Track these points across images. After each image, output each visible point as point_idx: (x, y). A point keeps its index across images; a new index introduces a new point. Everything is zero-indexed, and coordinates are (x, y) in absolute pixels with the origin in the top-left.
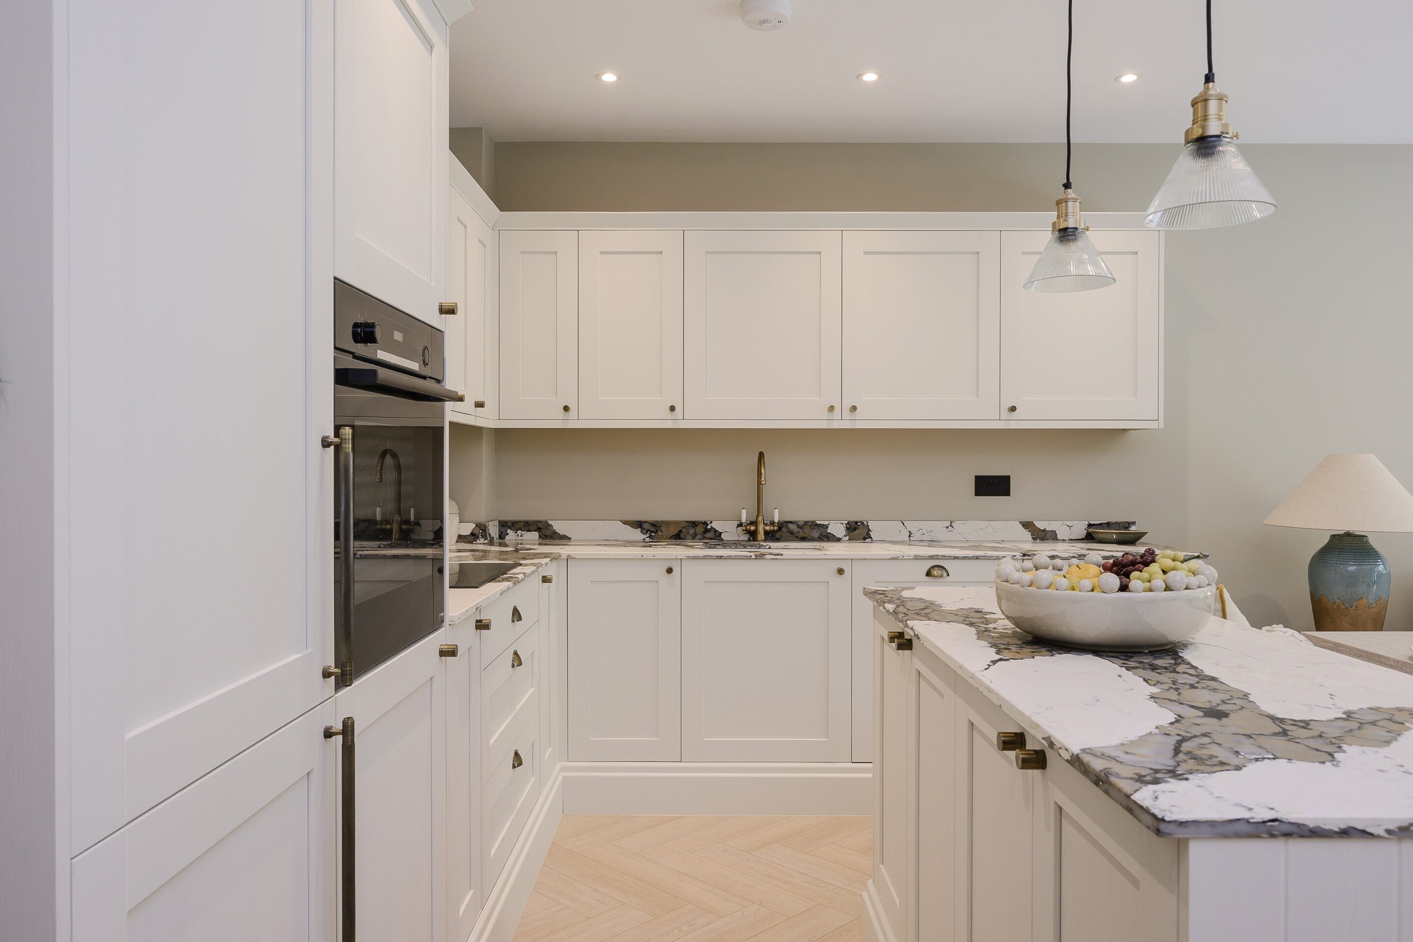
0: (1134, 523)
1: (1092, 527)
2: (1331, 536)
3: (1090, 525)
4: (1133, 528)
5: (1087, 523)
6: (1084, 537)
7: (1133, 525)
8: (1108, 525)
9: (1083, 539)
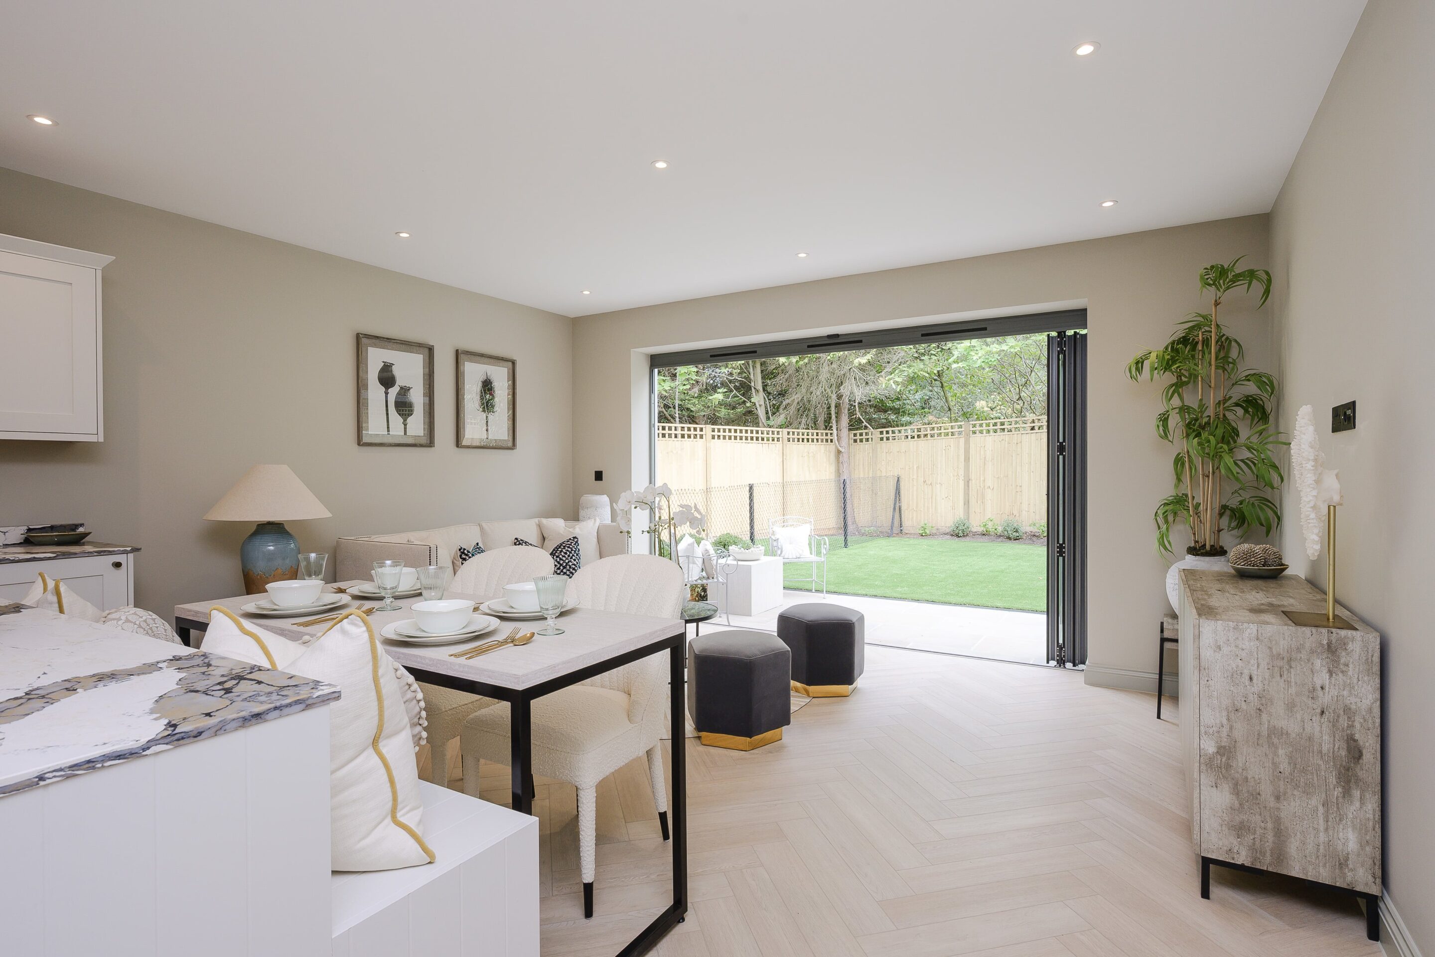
0: (82, 525)
1: (32, 532)
2: (258, 525)
3: (29, 530)
4: (81, 530)
5: (26, 528)
6: (22, 541)
7: (81, 526)
8: (52, 528)
9: (21, 543)
